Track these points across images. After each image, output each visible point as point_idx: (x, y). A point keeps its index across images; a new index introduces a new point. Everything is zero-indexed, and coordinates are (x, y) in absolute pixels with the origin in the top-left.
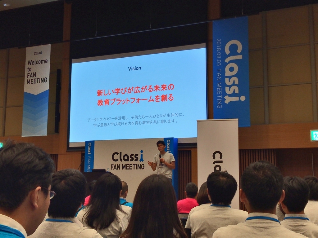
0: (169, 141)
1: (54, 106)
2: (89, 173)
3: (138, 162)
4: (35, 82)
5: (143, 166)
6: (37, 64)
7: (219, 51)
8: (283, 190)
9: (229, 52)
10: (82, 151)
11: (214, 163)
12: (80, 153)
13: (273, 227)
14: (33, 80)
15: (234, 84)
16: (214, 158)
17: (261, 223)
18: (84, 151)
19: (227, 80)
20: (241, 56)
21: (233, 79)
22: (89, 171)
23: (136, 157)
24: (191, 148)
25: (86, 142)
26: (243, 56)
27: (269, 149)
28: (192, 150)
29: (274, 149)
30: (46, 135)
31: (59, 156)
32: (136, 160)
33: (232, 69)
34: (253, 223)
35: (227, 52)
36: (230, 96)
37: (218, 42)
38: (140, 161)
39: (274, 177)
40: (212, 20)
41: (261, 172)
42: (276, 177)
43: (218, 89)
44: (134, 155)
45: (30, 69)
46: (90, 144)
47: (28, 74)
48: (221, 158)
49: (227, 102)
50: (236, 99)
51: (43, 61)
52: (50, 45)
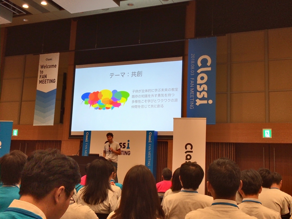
0: (150, 133)
1: (60, 102)
2: (86, 157)
3: (126, 150)
4: (46, 82)
5: (129, 152)
6: (48, 68)
7: (193, 64)
8: (241, 181)
9: (201, 65)
10: (80, 139)
11: (186, 152)
12: (80, 140)
13: (233, 211)
14: (44, 81)
15: (203, 90)
16: (186, 148)
17: (223, 208)
18: (83, 139)
19: (198, 86)
20: (210, 68)
21: (203, 86)
22: (86, 155)
23: (123, 145)
24: (168, 139)
25: (85, 131)
26: (211, 68)
27: (229, 143)
28: (168, 141)
29: (233, 143)
30: (53, 125)
31: (62, 142)
32: (123, 148)
33: (202, 78)
34: (218, 207)
35: (199, 64)
36: (200, 99)
37: (193, 56)
38: (127, 148)
39: (234, 171)
40: (188, 39)
41: (224, 167)
42: (235, 171)
43: (191, 94)
44: (122, 144)
45: (42, 72)
46: (87, 133)
47: (40, 75)
48: (191, 148)
49: (197, 104)
50: (205, 102)
51: (53, 65)
52: (59, 54)
